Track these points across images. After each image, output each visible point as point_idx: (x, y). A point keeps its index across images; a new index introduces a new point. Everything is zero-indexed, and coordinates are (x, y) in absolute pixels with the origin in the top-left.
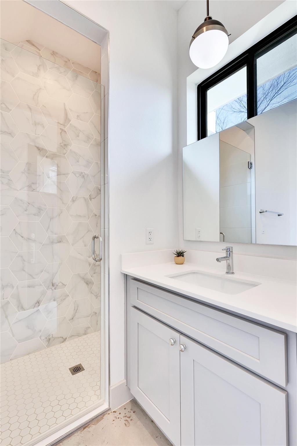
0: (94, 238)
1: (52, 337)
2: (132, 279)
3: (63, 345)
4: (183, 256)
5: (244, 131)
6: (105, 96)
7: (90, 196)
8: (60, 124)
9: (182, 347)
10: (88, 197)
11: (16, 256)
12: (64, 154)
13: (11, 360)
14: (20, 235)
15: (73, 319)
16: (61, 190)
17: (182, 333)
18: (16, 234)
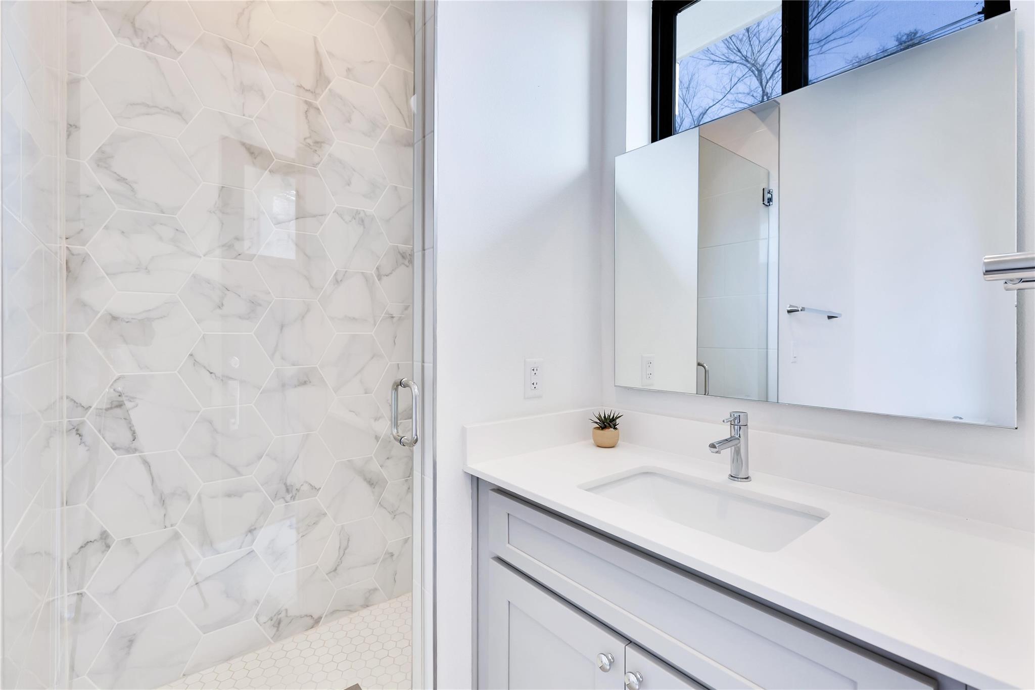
0: (397, 386)
1: (287, 616)
2: (493, 490)
3: (313, 634)
4: (615, 428)
5: (754, 113)
6: (425, 24)
7: (377, 268)
8: (304, 88)
9: (633, 678)
10: (373, 272)
11: (196, 420)
12: (315, 165)
13: (184, 675)
14: (205, 367)
15: (336, 569)
16: (307, 256)
17: (630, 641)
18: (194, 365)
